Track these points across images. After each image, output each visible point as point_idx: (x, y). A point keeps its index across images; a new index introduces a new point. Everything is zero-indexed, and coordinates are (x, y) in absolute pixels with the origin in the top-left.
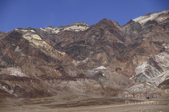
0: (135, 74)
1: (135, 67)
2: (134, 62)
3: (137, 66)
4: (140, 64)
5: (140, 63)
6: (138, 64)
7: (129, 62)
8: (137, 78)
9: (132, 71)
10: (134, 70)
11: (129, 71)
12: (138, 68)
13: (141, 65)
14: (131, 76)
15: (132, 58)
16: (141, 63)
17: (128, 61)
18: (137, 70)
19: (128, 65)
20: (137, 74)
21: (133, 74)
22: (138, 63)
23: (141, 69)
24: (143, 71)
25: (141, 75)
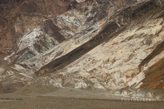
0: (17, 50)
1: (18, 37)
2: (17, 29)
3: (22, 36)
4: (27, 32)
5: (28, 30)
6: (23, 31)
7: (6, 28)
8: (18, 57)
9: (12, 45)
10: (15, 42)
11: (6, 44)
12: (23, 39)
13: (30, 33)
14: (9, 54)
15: (13, 21)
16: (30, 29)
17: (4, 26)
18: (21, 42)
19: (5, 35)
20: (21, 48)
21: (13, 49)
23: (27, 41)
24: (30, 43)
25: (26, 52)
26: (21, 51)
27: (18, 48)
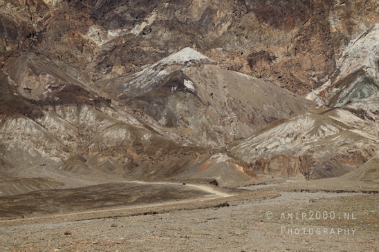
0: (336, 75)
1: (338, 45)
2: (336, 25)
3: (347, 41)
4: (359, 31)
5: (363, 26)
6: (350, 30)
7: (308, 23)
8: (339, 93)
9: (323, 65)
10: (331, 57)
11: (309, 61)
12: (349, 49)
13: (366, 34)
14: (318, 85)
15: (326, 7)
16: (367, 24)
17: (304, 20)
18: (346, 57)
19: (306, 40)
20: (344, 72)
21: (326, 74)
22: (350, 28)
23: (361, 54)
24: (367, 59)
25: (359, 79)
26: (346, 78)
27: (339, 71)
